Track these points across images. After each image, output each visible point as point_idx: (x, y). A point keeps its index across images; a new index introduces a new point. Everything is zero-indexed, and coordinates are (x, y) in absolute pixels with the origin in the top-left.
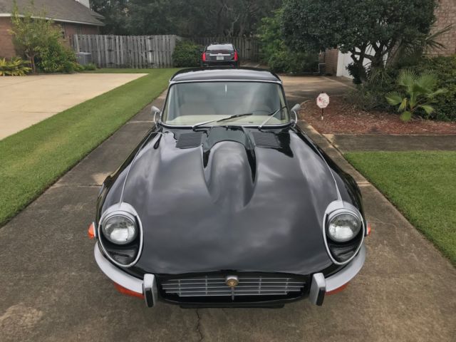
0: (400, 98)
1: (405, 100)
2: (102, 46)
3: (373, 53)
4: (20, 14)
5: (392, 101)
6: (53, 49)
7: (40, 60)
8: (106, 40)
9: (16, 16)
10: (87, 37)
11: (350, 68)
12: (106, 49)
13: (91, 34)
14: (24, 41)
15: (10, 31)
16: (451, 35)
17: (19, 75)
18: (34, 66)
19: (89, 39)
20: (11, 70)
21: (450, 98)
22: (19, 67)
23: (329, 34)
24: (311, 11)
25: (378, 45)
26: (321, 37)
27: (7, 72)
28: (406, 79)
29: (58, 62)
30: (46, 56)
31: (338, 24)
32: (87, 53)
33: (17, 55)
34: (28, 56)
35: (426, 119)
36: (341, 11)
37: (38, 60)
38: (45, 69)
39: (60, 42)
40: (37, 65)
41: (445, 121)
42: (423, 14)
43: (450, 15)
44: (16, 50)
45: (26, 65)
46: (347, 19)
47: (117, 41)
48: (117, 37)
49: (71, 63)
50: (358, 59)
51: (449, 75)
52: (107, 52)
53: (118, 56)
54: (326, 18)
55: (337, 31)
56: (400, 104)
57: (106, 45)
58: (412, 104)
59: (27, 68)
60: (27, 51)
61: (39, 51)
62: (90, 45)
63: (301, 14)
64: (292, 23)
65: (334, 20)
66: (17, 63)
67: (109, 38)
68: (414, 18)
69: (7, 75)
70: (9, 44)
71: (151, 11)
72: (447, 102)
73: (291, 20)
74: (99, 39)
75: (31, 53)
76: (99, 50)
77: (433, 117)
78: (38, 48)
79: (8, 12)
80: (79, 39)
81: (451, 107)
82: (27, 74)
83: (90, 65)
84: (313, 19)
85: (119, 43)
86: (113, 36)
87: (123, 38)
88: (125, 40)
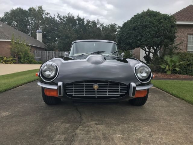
0: (165, 66)
1: (168, 66)
2: (46, 55)
3: (153, 51)
4: (15, 40)
5: (163, 67)
6: (26, 54)
7: (20, 58)
8: (47, 53)
9: (13, 41)
10: (40, 52)
11: (145, 57)
12: (47, 56)
13: (41, 50)
14: (15, 50)
15: (10, 46)
16: (183, 46)
17: (11, 63)
18: (18, 61)
19: (41, 53)
20: (8, 61)
21: (186, 66)
22: (11, 60)
23: (135, 42)
24: (128, 34)
25: (155, 48)
26: (133, 43)
27: (6, 62)
28: (167, 58)
29: (27, 59)
30: (22, 57)
31: (139, 38)
32: (39, 57)
33: (11, 56)
34: (16, 56)
35: (177, 74)
36: (140, 33)
37: (19, 58)
38: (22, 62)
39: (29, 52)
40: (18, 60)
41: (185, 75)
42: (171, 35)
43: (182, 39)
44: (11, 54)
45: (14, 60)
46: (142, 36)
47: (52, 53)
48: (52, 52)
49: (33, 60)
50: (148, 54)
51: (184, 58)
52: (47, 58)
53: (52, 55)
54: (134, 36)
55: (138, 40)
56: (166, 68)
57: (47, 55)
58: (171, 68)
59: (15, 61)
60: (16, 54)
61: (20, 55)
62: (41, 55)
63: (124, 35)
64: (121, 39)
65: (137, 36)
66: (11, 59)
67: (49, 52)
68: (168, 36)
69: (6, 63)
70: (9, 51)
71: (66, 42)
72: (185, 67)
73: (121, 38)
74: (45, 52)
75: (17, 55)
76: (44, 57)
77: (180, 73)
78: (20, 53)
79: (10, 39)
80: (37, 52)
81: (187, 69)
82: (14, 63)
83: (40, 62)
84: (129, 36)
85: (53, 54)
86: (50, 52)
87: (54, 52)
88: (55, 53)
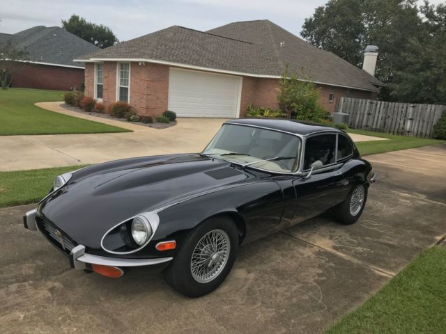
2: (363, 109)
4: (289, 77)
7: (296, 114)
8: (368, 104)
9: (285, 78)
10: (351, 100)
12: (366, 112)
13: (355, 98)
15: (278, 89)
19: (353, 102)
33: (279, 108)
34: (287, 110)
47: (378, 106)
48: (379, 102)
52: (366, 116)
53: (375, 120)
57: (367, 109)
60: (287, 106)
61: (294, 107)
62: (352, 108)
67: (371, 103)
74: (362, 103)
75: (289, 108)
76: (359, 113)
78: (294, 104)
80: (344, 101)
85: (380, 108)
86: (375, 102)
87: (385, 104)
88: (386, 106)
